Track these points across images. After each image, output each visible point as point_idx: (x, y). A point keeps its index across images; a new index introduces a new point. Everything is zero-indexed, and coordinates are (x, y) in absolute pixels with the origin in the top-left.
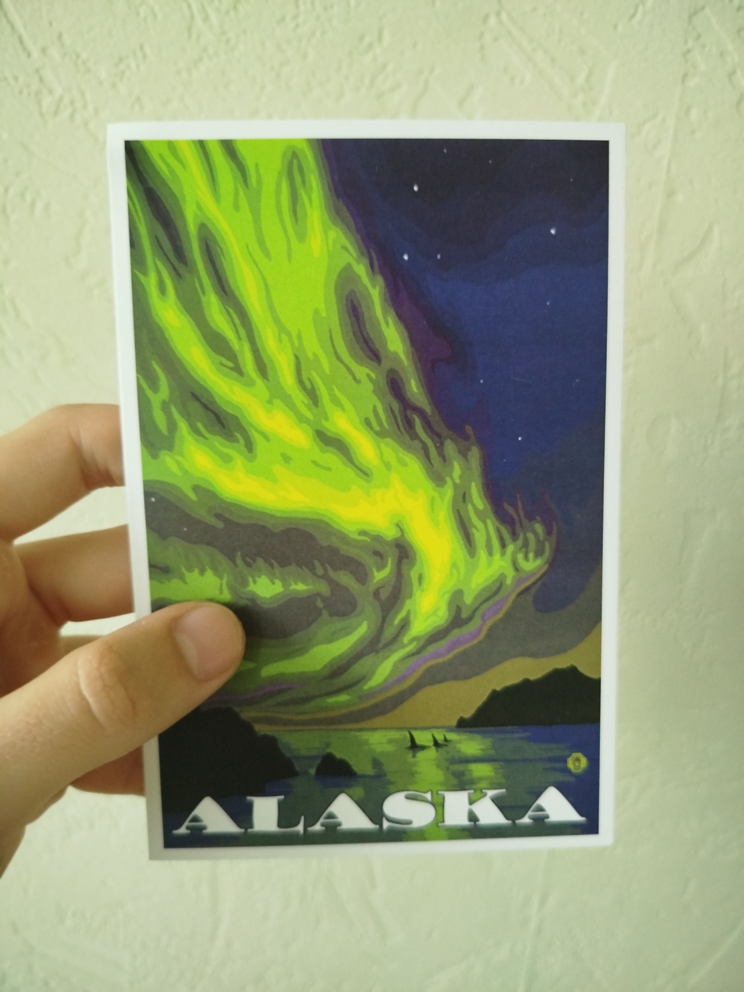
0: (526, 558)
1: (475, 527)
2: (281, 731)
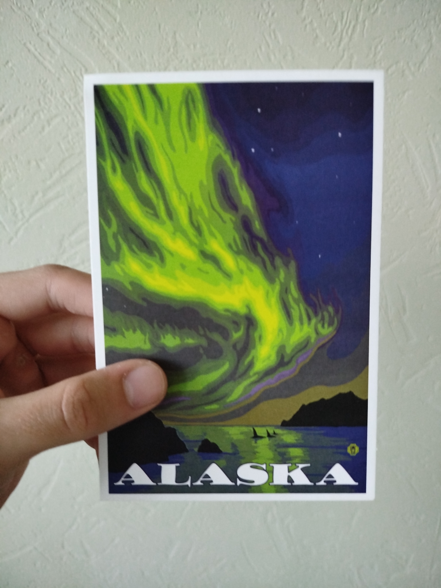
0: (323, 326)
1: (293, 308)
2: (178, 425)
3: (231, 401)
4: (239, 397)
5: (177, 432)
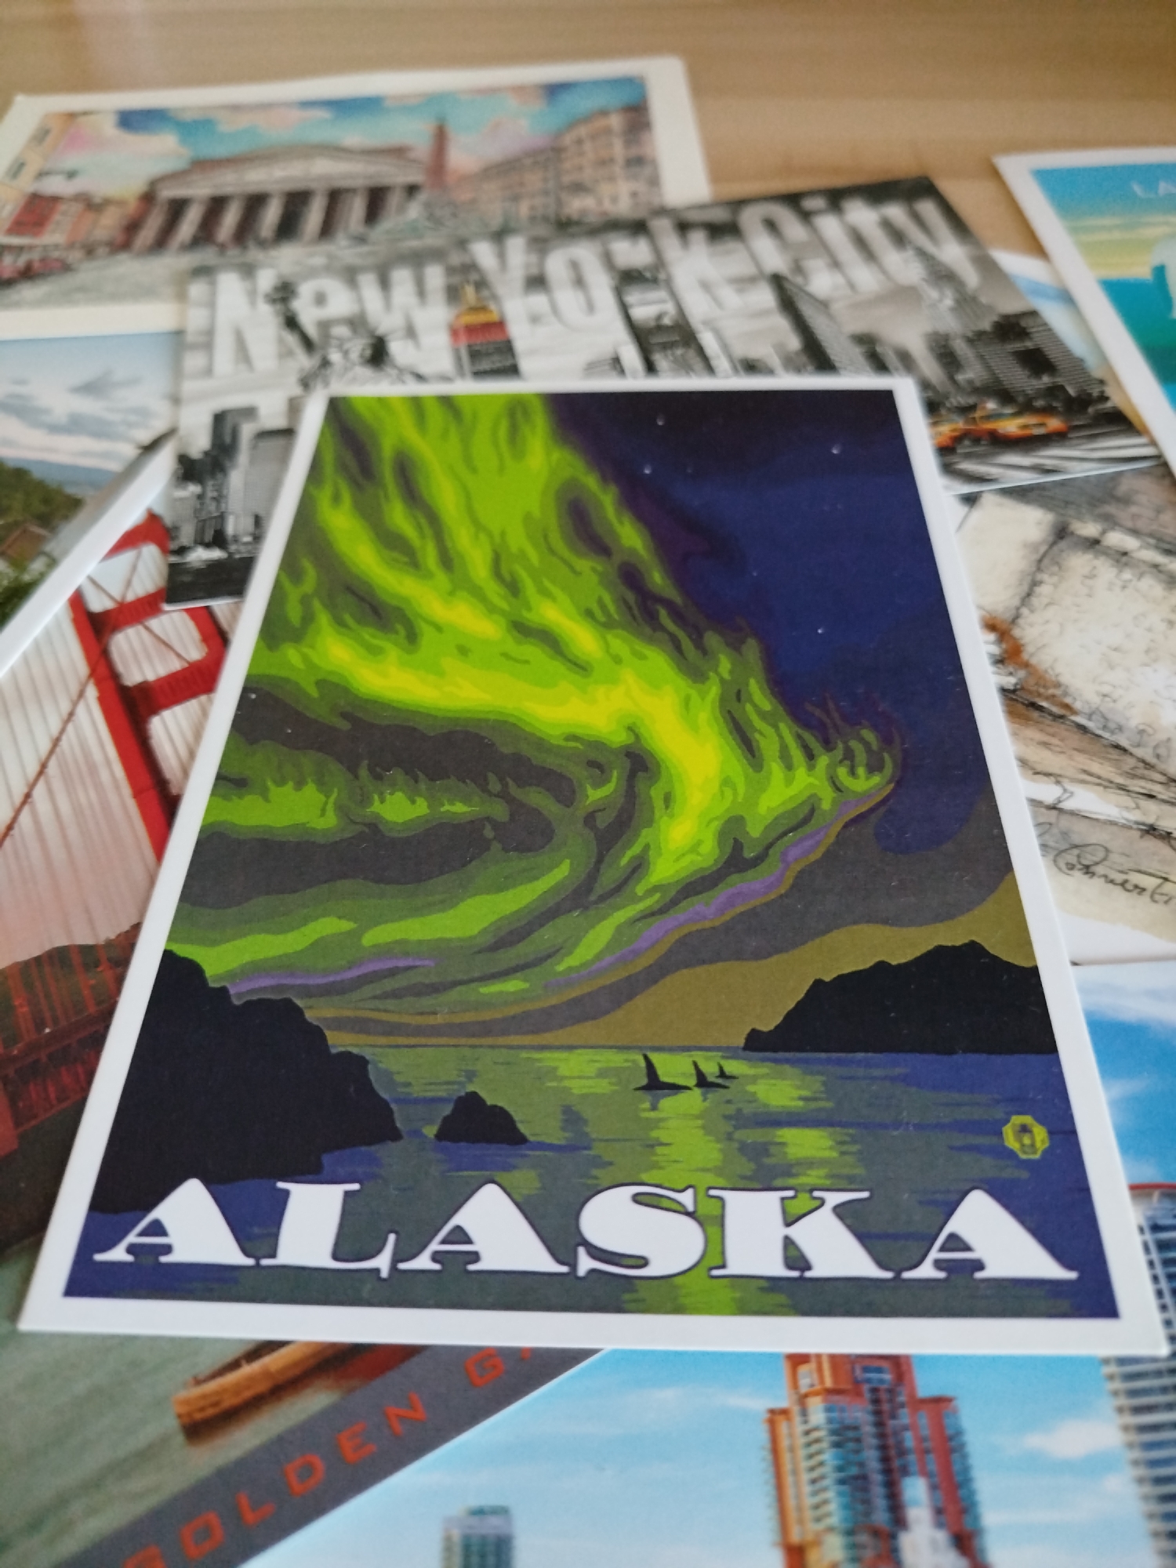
0: (852, 772)
1: (761, 733)
2: (381, 1046)
3: (570, 969)
4: (599, 957)
5: (370, 1067)
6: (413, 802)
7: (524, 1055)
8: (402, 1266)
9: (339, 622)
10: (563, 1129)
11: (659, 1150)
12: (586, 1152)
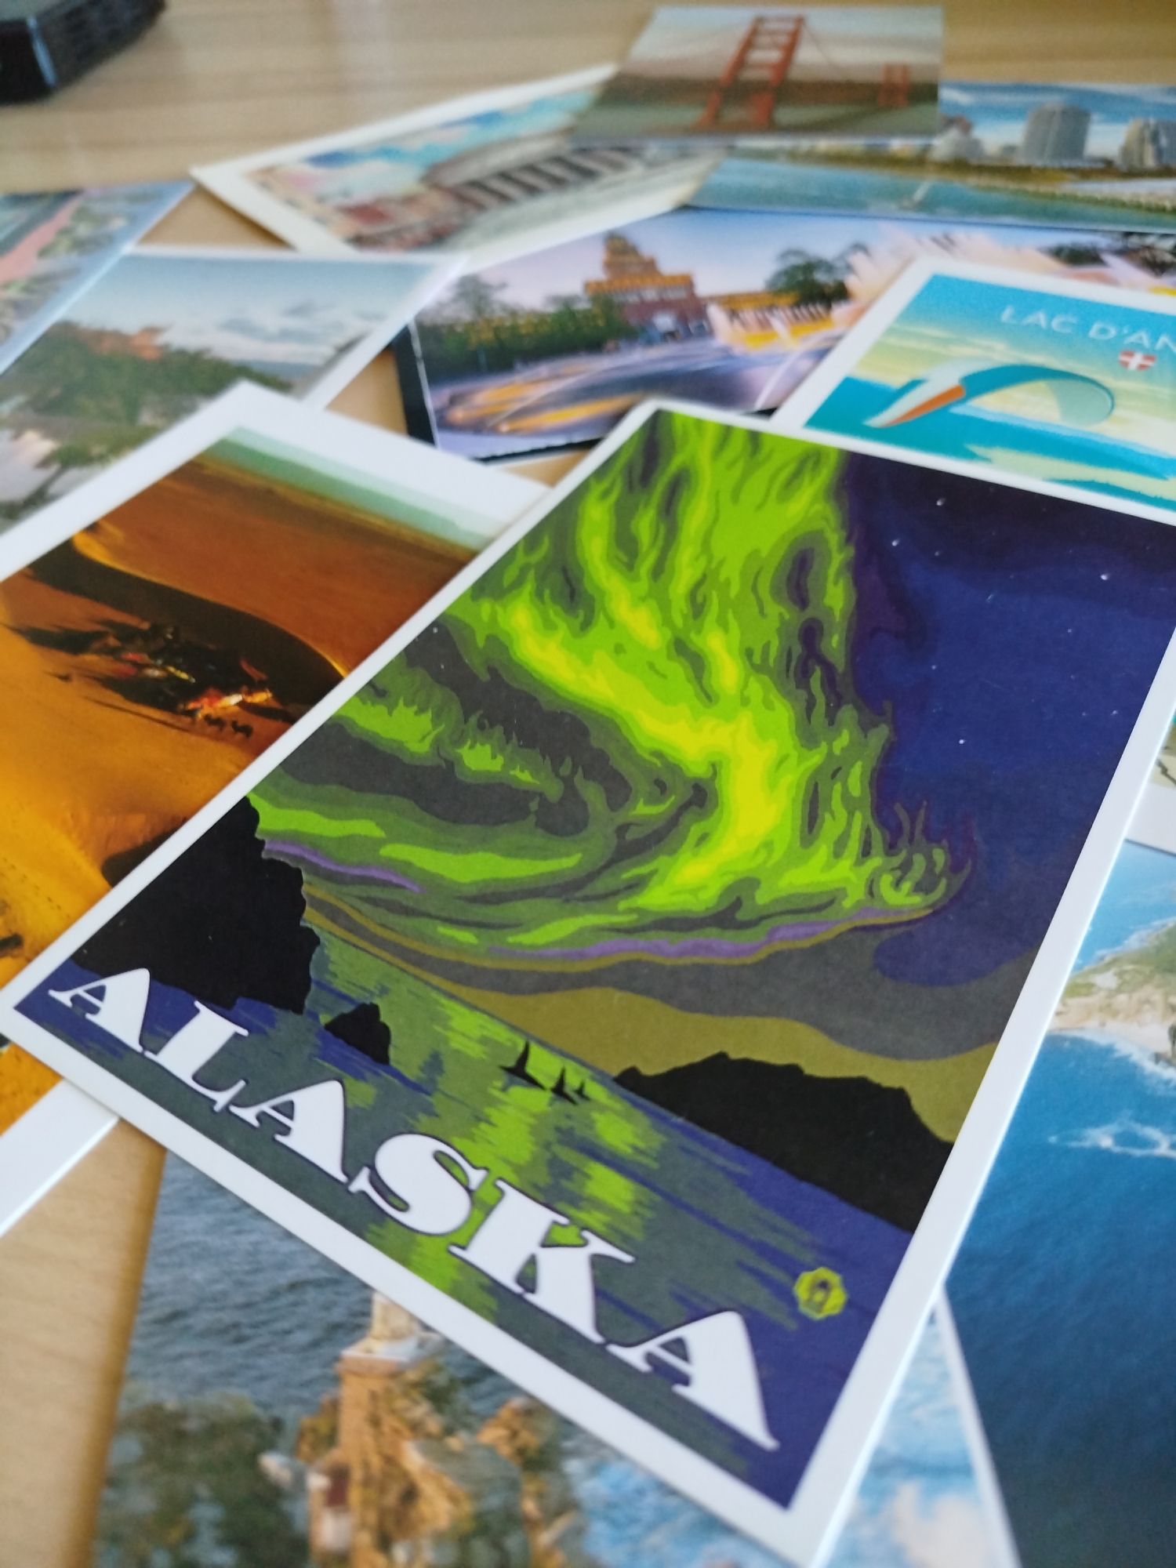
0: (897, 884)
1: (832, 814)
2: (336, 936)
3: (520, 945)
4: (547, 945)
5: (318, 950)
6: (494, 757)
7: (434, 995)
8: (234, 1109)
9: (539, 594)
10: (422, 1070)
11: (483, 1126)
12: (424, 1096)
